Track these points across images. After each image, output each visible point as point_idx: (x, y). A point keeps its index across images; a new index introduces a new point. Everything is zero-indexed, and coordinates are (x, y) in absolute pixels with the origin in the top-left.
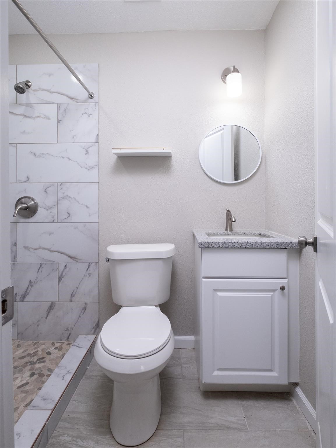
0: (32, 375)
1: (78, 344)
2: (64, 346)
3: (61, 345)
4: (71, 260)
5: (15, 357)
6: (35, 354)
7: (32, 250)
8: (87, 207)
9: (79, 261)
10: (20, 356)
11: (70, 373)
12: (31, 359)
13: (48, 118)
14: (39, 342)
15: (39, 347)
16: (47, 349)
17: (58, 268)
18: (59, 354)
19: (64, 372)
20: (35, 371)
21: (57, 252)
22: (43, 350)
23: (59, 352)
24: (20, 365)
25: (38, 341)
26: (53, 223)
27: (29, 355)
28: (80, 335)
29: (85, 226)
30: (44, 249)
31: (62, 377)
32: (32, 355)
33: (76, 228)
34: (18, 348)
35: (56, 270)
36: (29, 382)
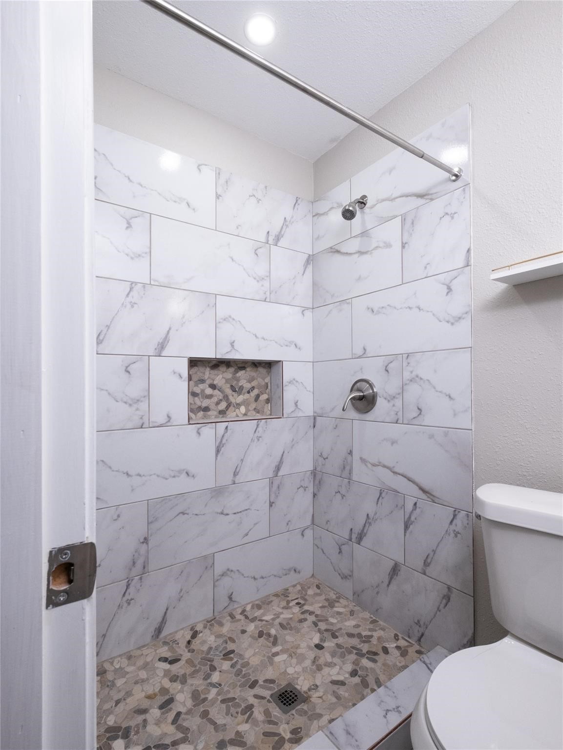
0: (354, 673)
1: (430, 664)
2: (411, 651)
3: (407, 646)
4: (424, 496)
5: (343, 628)
6: (367, 639)
7: (369, 465)
8: (450, 397)
9: (436, 500)
10: (348, 632)
11: (400, 712)
12: (360, 644)
13: (388, 245)
14: (378, 622)
15: (376, 631)
16: (385, 640)
17: (404, 505)
18: (400, 663)
19: (391, 703)
20: (358, 669)
21: (402, 476)
22: (379, 638)
23: (400, 658)
24: (345, 646)
25: (377, 619)
26: (396, 424)
27: (359, 636)
28: (439, 646)
29: (446, 434)
30: (384, 466)
31: (385, 712)
32: (364, 639)
33: (431, 437)
34: (350, 616)
35: (401, 508)
36: (346, 682)
